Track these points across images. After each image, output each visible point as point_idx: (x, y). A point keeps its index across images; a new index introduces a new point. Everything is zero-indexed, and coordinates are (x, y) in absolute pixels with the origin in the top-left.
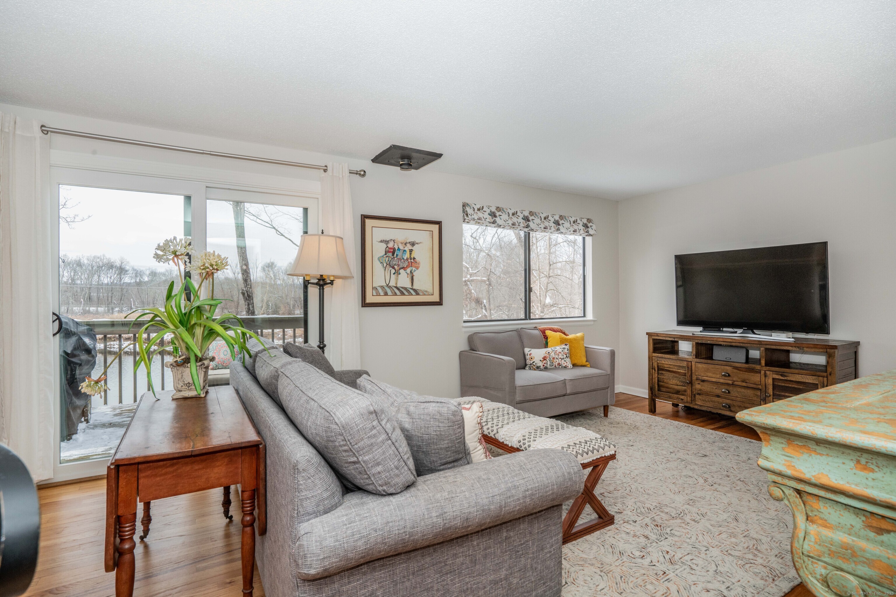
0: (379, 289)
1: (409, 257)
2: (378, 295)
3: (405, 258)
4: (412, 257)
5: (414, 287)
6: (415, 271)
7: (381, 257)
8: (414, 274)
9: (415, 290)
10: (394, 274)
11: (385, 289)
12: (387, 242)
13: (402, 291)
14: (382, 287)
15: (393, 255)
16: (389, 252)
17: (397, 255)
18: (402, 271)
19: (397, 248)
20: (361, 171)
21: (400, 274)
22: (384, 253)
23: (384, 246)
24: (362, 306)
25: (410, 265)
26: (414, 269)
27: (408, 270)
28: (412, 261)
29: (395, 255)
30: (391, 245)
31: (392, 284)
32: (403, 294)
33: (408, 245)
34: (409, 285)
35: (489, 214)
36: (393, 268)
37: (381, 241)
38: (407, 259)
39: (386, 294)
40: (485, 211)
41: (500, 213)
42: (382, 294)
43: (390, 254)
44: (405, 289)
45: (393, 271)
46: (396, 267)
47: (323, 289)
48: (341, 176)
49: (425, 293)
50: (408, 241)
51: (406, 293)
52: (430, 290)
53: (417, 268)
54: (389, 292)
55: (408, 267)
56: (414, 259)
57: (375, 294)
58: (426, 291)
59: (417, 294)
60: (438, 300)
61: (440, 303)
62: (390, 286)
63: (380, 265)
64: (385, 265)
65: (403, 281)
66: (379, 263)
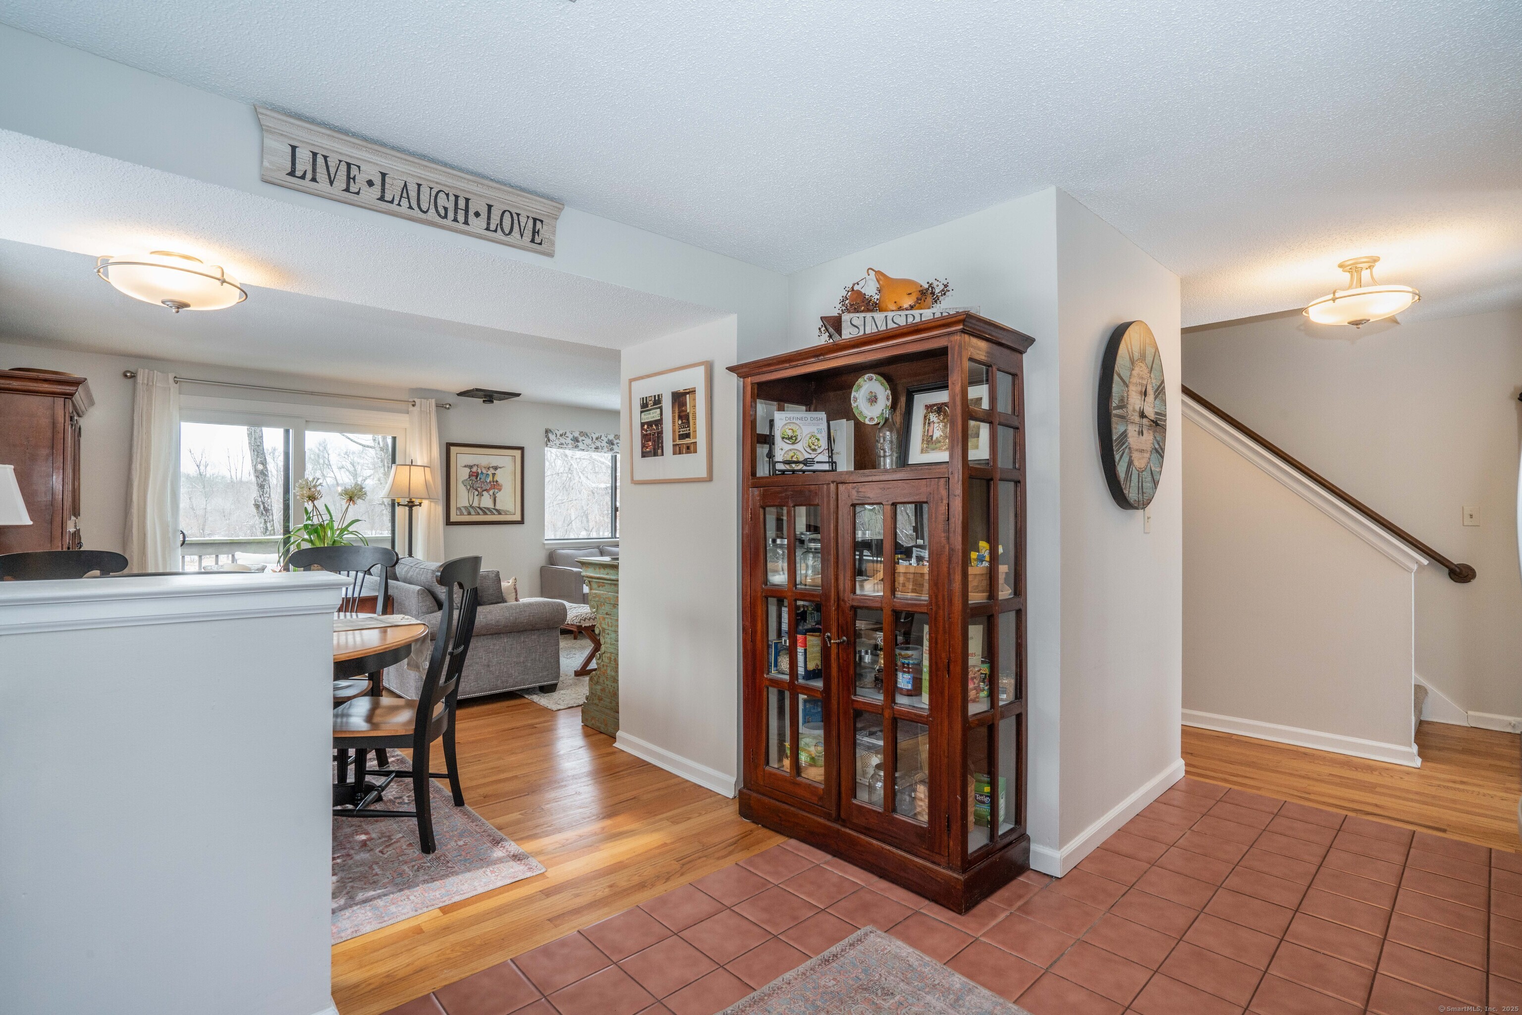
0: (462, 509)
1: (491, 480)
2: (462, 514)
3: (488, 481)
4: (495, 480)
5: (497, 508)
6: (497, 492)
7: (465, 480)
8: (497, 495)
9: (497, 510)
10: (477, 495)
11: (469, 509)
12: (471, 467)
13: (485, 511)
14: (465, 507)
15: (477, 478)
16: (473, 476)
17: (480, 479)
18: (485, 493)
19: (480, 472)
20: (446, 404)
21: (483, 495)
22: (468, 477)
23: (467, 470)
24: (447, 525)
25: (493, 487)
26: (496, 491)
27: (491, 492)
28: (495, 483)
29: (478, 478)
30: (474, 469)
31: (476, 504)
32: (485, 513)
33: (491, 469)
34: (491, 506)
35: (571, 439)
36: (476, 490)
37: (465, 466)
38: (490, 482)
39: (469, 514)
40: (568, 437)
41: (583, 438)
42: (465, 513)
43: (474, 478)
44: (488, 509)
45: (476, 493)
46: (479, 489)
47: (412, 510)
48: (428, 411)
49: (506, 513)
50: (491, 466)
51: (489, 513)
52: (511, 509)
53: (500, 490)
54: (472, 512)
55: (490, 489)
56: (497, 481)
57: (458, 513)
58: (508, 511)
59: (500, 513)
60: (519, 519)
61: (522, 522)
62: (473, 507)
63: (464, 488)
64: (469, 487)
65: (486, 501)
66: (463, 486)
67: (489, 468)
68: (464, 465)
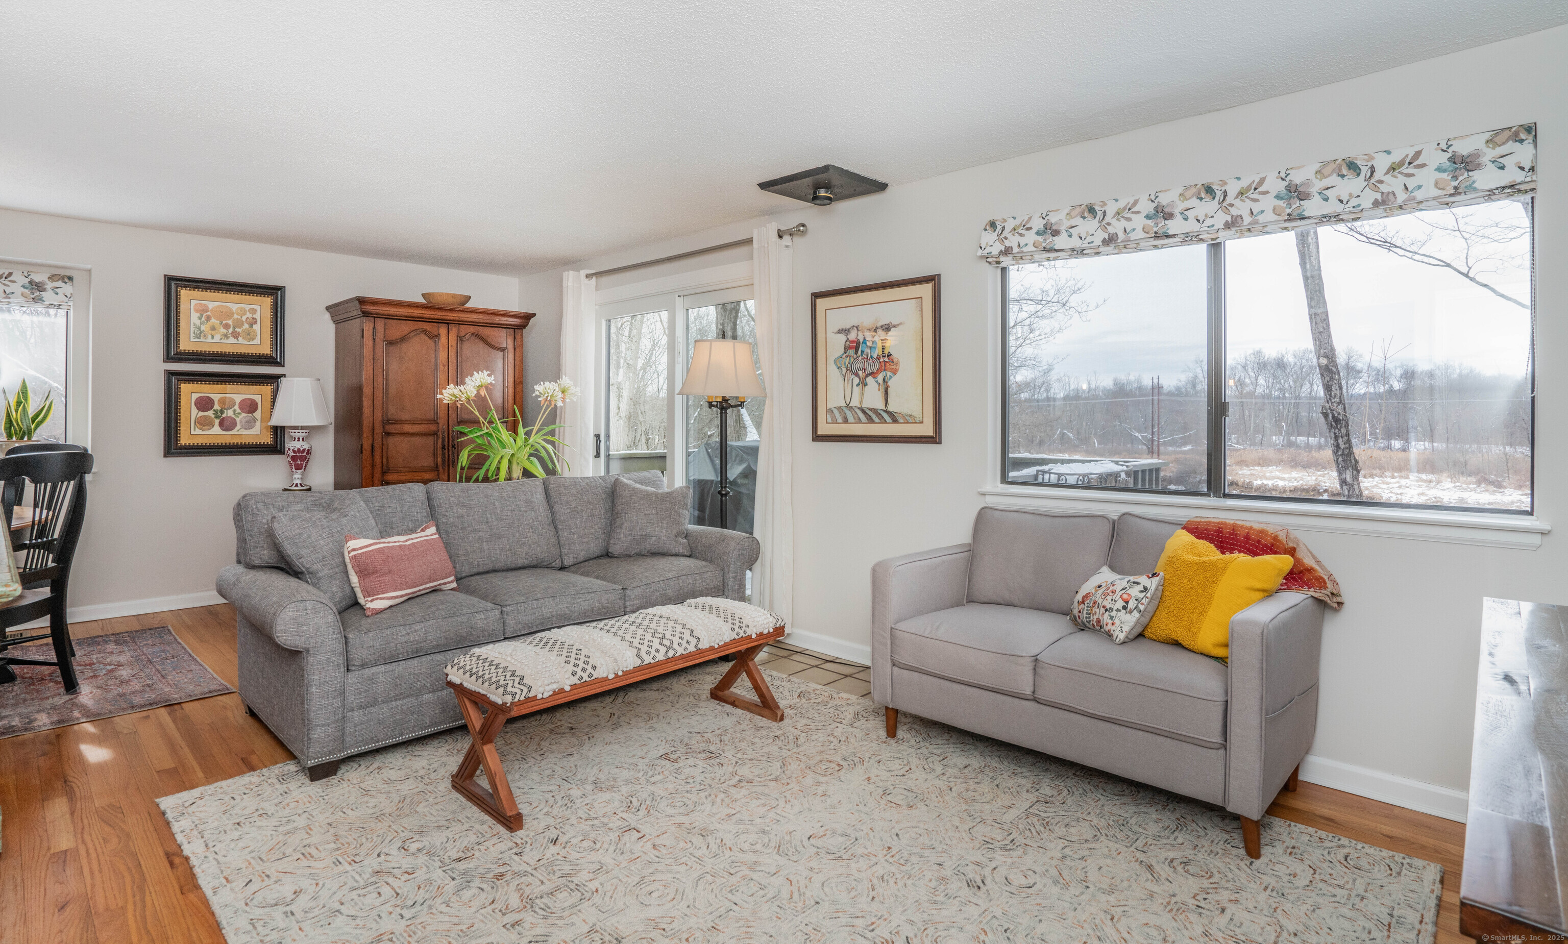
0: (835, 411)
1: (881, 353)
2: (835, 422)
3: (875, 356)
4: (886, 352)
5: (889, 409)
6: (891, 377)
8: (890, 383)
9: (890, 414)
10: (858, 385)
11: (844, 412)
12: (846, 331)
13: (869, 415)
14: (839, 408)
15: (856, 353)
16: (851, 348)
17: (862, 352)
18: (870, 380)
19: (861, 340)
21: (866, 385)
22: (843, 350)
23: (842, 338)
24: (813, 441)
25: (883, 367)
26: (889, 374)
27: (880, 378)
28: (886, 359)
29: (859, 352)
30: (852, 336)
31: (855, 403)
32: (870, 420)
33: (880, 331)
34: (880, 405)
36: (857, 375)
37: (839, 332)
38: (878, 358)
39: (846, 421)
42: (840, 420)
43: (852, 352)
44: (875, 411)
45: (856, 380)
46: (860, 373)
49: (909, 420)
51: (877, 420)
52: (917, 413)
53: (895, 372)
54: (851, 417)
55: (879, 371)
56: (890, 355)
57: (830, 420)
58: (910, 416)
59: (895, 421)
60: (931, 433)
61: (935, 439)
62: (851, 407)
63: (838, 372)
64: (844, 370)
65: (872, 398)
66: (836, 368)
67: (875, 331)
68: (836, 330)
